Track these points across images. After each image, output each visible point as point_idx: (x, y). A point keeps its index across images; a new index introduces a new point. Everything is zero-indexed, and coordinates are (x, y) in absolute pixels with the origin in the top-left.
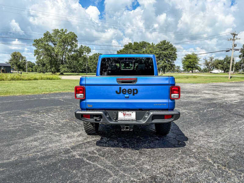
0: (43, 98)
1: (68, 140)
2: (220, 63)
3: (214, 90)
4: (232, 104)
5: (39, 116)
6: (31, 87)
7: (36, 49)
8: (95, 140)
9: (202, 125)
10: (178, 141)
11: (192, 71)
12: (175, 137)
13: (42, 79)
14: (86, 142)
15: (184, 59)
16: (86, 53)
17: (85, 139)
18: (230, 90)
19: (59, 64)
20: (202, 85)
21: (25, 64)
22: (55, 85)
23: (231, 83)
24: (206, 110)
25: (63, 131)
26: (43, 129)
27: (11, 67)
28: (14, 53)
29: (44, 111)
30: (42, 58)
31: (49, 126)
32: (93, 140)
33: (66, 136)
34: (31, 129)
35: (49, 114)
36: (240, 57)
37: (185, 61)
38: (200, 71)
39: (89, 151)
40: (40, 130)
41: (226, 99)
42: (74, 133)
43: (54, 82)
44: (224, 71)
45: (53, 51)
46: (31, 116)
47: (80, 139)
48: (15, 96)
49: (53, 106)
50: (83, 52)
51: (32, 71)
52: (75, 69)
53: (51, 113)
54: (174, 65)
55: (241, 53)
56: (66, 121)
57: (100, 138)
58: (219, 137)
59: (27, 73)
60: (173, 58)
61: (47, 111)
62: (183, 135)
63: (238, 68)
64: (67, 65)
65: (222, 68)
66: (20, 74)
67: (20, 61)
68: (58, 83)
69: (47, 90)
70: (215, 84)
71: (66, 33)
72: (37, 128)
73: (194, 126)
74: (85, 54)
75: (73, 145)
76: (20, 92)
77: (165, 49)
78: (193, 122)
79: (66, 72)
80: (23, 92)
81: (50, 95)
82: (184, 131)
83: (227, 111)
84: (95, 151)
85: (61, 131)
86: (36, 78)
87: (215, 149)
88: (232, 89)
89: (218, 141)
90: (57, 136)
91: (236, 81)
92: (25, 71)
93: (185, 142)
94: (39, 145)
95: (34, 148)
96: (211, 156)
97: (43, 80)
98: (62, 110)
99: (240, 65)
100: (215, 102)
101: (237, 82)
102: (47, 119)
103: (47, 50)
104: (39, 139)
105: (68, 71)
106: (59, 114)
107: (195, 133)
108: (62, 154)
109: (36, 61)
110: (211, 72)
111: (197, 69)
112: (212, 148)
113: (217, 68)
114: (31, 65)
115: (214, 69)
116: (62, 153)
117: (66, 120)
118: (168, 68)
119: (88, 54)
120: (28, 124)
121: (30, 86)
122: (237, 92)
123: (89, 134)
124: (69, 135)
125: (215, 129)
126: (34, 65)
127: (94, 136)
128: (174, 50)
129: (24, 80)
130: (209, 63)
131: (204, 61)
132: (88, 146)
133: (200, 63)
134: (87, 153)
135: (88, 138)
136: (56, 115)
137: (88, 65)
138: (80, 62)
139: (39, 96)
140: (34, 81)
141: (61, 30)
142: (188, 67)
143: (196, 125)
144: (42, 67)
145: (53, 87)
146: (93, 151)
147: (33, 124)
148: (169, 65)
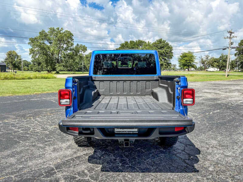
0: (33, 99)
1: (54, 155)
2: (215, 62)
3: (214, 89)
4: (237, 104)
5: (25, 120)
6: (23, 87)
7: (32, 48)
8: (86, 155)
9: (212, 131)
10: (189, 154)
11: (188, 69)
12: (183, 149)
13: (36, 78)
14: (76, 158)
15: (180, 58)
16: (83, 52)
17: (75, 153)
18: (231, 89)
19: (55, 63)
20: (201, 83)
21: (20, 63)
22: (48, 85)
23: (229, 81)
24: (211, 112)
25: (49, 141)
26: (26, 139)
27: (7, 66)
28: (9, 52)
29: (31, 115)
30: (37, 57)
31: (34, 135)
32: (84, 155)
33: (52, 148)
34: (12, 138)
35: (37, 119)
36: (235, 55)
37: (181, 59)
38: (195, 69)
39: (79, 170)
40: (22, 141)
41: (230, 99)
42: (62, 144)
43: (48, 81)
44: (220, 69)
45: (49, 49)
46: (16, 121)
47: (69, 152)
48: (4, 97)
49: (43, 109)
50: (79, 51)
51: (28, 70)
52: (71, 67)
53: (39, 117)
54: (170, 63)
55: (236, 52)
56: (55, 128)
57: (93, 151)
58: (236, 147)
59: (23, 72)
60: (169, 56)
61: (35, 115)
62: (193, 145)
63: (234, 66)
64: (64, 64)
65: (218, 66)
66: (15, 73)
67: (16, 60)
68: (53, 82)
69: (40, 90)
70: (213, 82)
71: (61, 32)
72: (19, 138)
73: (204, 133)
74: (81, 53)
75: (59, 161)
76: (11, 92)
77: (161, 48)
78: (201, 128)
79: (62, 71)
80: (14, 92)
81: (42, 95)
82: (193, 139)
83: (235, 113)
84: (86, 171)
85: (46, 142)
86: (31, 77)
87: (236, 166)
88: (233, 88)
89: (237, 154)
90: (41, 149)
91: (234, 79)
92: (20, 70)
93: (197, 155)
94: (16, 163)
95: (8, 167)
96: (233, 177)
97: (38, 79)
98: (52, 113)
99: (236, 63)
100: (219, 102)
101: (235, 81)
102: (33, 125)
103: (43, 49)
104: (18, 153)
105: (64, 69)
106: (48, 119)
107: (207, 143)
108: (43, 177)
109: (32, 59)
110: (207, 70)
111: (193, 67)
112: (232, 165)
113: (213, 66)
114: (27, 64)
115: (210, 68)
116: (43, 175)
117: (54, 126)
118: (164, 66)
119: (84, 52)
120: (10, 132)
121: (23, 85)
122: (238, 91)
123: (80, 146)
124: (55, 146)
125: (228, 137)
126: (30, 64)
127: (85, 148)
128: (170, 48)
129: (17, 79)
130: (205, 61)
131: (200, 59)
132: (77, 163)
133: (196, 61)
134: (75, 174)
135: (78, 150)
136: (44, 120)
137: (84, 63)
138: (76, 61)
139: (30, 97)
140: (28, 80)
141: (57, 29)
142: (184, 65)
143: (205, 131)
144: (37, 66)
145: (46, 86)
146: (83, 172)
147: (15, 132)
148: (165, 63)
